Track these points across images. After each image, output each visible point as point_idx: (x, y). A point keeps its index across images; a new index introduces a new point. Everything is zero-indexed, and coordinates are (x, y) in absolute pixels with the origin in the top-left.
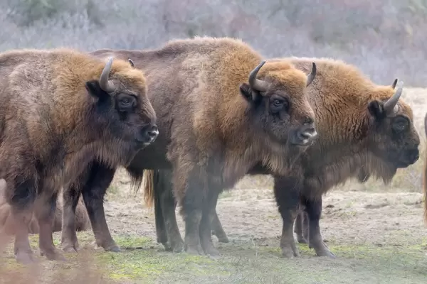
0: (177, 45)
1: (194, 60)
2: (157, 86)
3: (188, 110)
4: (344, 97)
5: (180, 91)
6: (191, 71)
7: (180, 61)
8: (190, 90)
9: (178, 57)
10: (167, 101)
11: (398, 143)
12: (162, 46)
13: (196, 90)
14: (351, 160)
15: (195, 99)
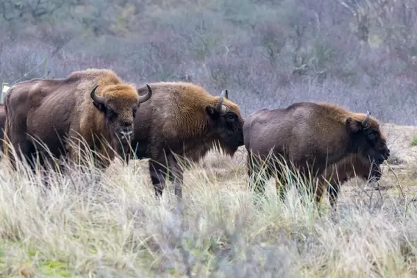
0: (76, 75)
1: (84, 84)
2: (61, 101)
3: (78, 116)
4: (194, 107)
5: (74, 104)
6: (81, 92)
7: (77, 85)
8: (80, 104)
9: (77, 82)
10: (67, 111)
11: (233, 130)
12: (68, 77)
13: (83, 104)
14: (202, 147)
15: (82, 110)
